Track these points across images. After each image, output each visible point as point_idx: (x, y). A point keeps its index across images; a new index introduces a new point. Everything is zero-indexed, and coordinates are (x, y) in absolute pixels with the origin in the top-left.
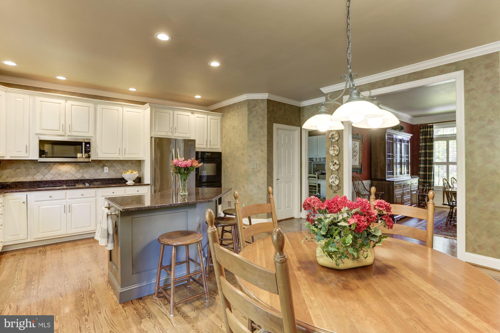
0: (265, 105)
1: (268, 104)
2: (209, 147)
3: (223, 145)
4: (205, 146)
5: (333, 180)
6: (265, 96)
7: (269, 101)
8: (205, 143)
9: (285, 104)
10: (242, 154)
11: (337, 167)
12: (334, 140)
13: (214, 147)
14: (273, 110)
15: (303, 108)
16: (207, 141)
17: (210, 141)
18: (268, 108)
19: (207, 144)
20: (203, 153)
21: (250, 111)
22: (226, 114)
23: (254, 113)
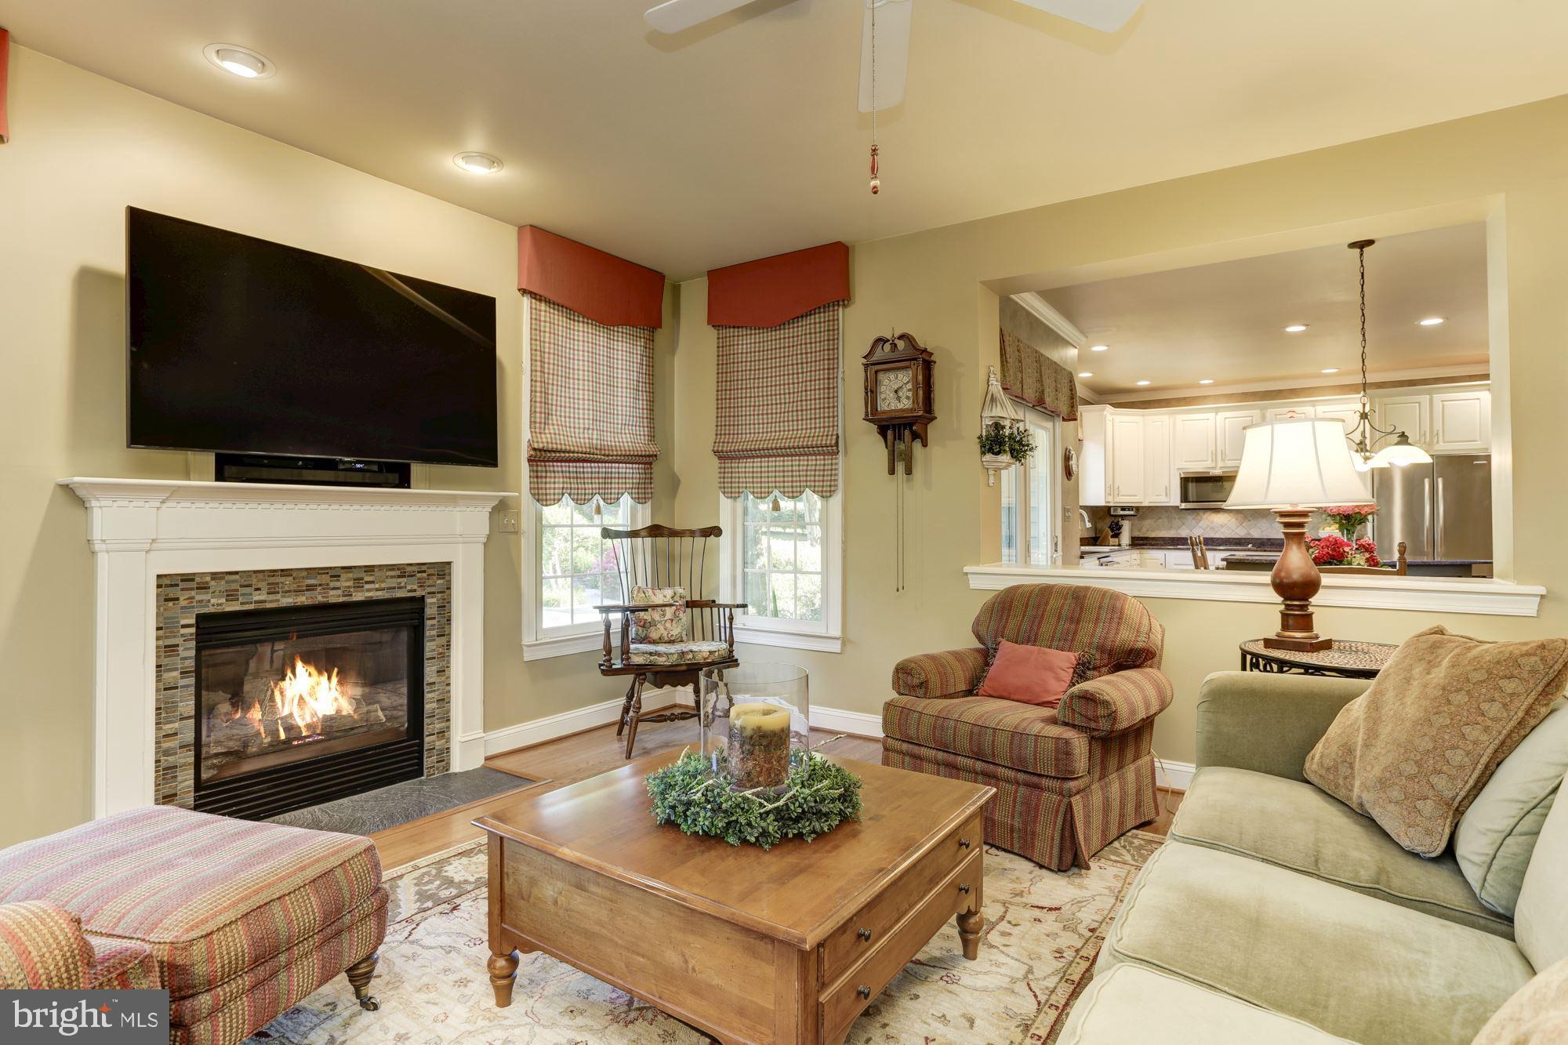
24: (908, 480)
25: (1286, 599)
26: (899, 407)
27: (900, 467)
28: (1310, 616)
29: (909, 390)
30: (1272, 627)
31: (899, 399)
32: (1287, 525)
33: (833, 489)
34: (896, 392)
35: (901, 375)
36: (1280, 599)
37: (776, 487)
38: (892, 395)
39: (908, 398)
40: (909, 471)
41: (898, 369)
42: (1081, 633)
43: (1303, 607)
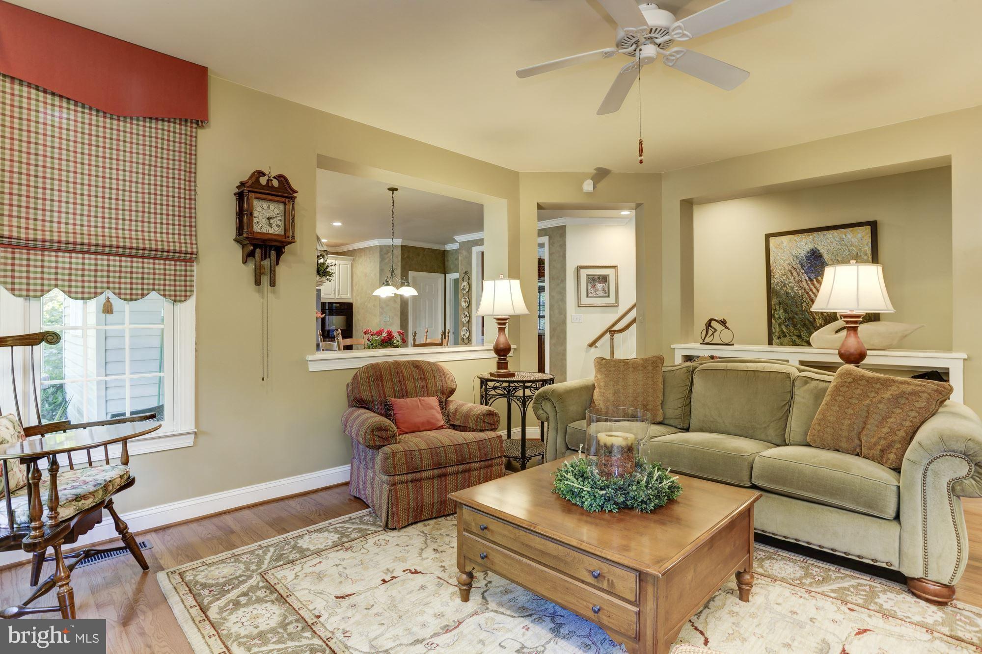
0: (398, 252)
1: (402, 249)
2: (337, 297)
3: (354, 294)
4: (332, 296)
5: (464, 333)
6: (398, 242)
7: (403, 247)
8: (333, 292)
9: (424, 249)
10: (374, 305)
11: (467, 319)
12: (465, 292)
13: (343, 297)
14: (408, 257)
15: (448, 251)
16: (335, 290)
17: (339, 290)
18: (402, 254)
19: (334, 294)
20: (331, 304)
21: (382, 259)
22: (357, 258)
23: (387, 261)
24: (274, 292)
25: (499, 356)
26: (270, 232)
27: (265, 280)
28: (507, 363)
29: (280, 220)
30: (494, 369)
31: (270, 225)
32: (499, 324)
33: (188, 293)
34: (269, 219)
35: (272, 206)
36: (497, 356)
37: (108, 288)
38: (264, 220)
39: (278, 226)
40: (273, 283)
41: (270, 200)
42: (430, 386)
43: (505, 359)
